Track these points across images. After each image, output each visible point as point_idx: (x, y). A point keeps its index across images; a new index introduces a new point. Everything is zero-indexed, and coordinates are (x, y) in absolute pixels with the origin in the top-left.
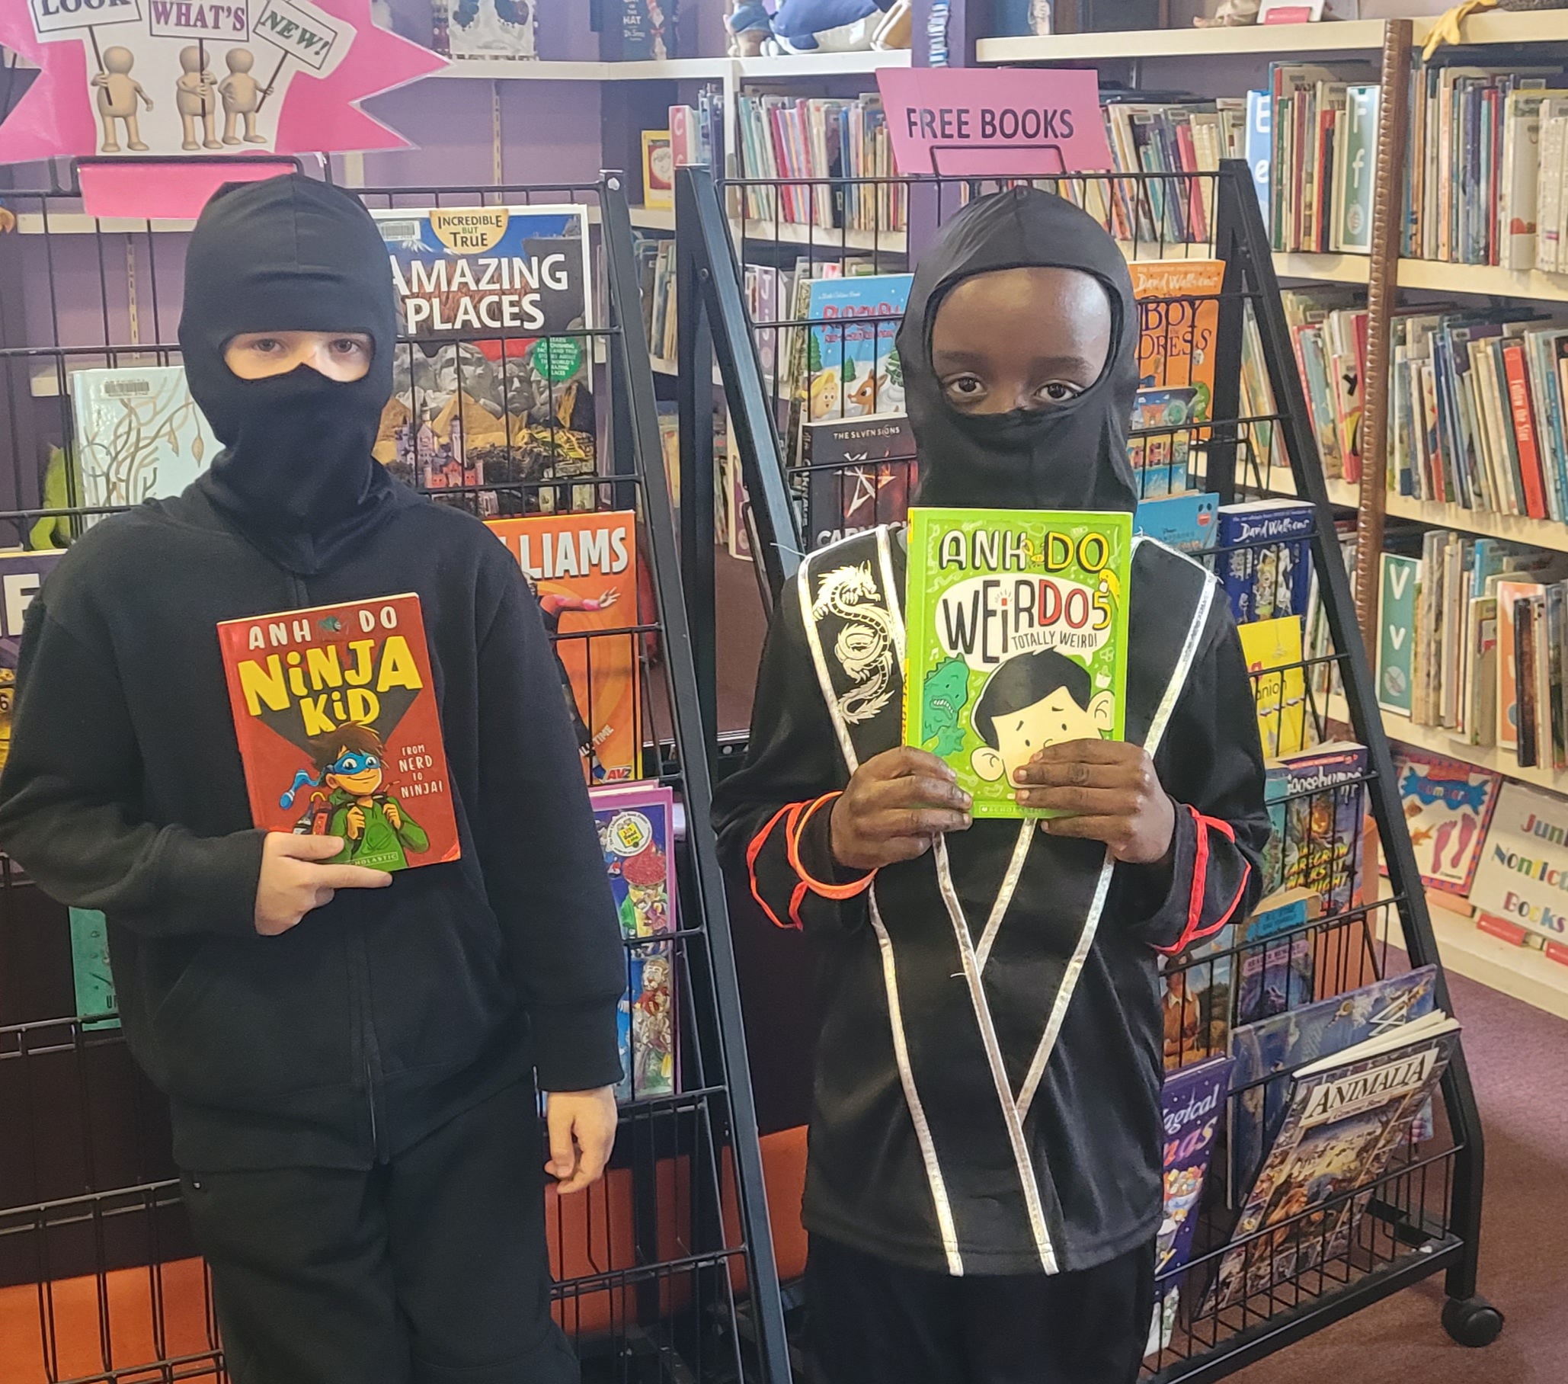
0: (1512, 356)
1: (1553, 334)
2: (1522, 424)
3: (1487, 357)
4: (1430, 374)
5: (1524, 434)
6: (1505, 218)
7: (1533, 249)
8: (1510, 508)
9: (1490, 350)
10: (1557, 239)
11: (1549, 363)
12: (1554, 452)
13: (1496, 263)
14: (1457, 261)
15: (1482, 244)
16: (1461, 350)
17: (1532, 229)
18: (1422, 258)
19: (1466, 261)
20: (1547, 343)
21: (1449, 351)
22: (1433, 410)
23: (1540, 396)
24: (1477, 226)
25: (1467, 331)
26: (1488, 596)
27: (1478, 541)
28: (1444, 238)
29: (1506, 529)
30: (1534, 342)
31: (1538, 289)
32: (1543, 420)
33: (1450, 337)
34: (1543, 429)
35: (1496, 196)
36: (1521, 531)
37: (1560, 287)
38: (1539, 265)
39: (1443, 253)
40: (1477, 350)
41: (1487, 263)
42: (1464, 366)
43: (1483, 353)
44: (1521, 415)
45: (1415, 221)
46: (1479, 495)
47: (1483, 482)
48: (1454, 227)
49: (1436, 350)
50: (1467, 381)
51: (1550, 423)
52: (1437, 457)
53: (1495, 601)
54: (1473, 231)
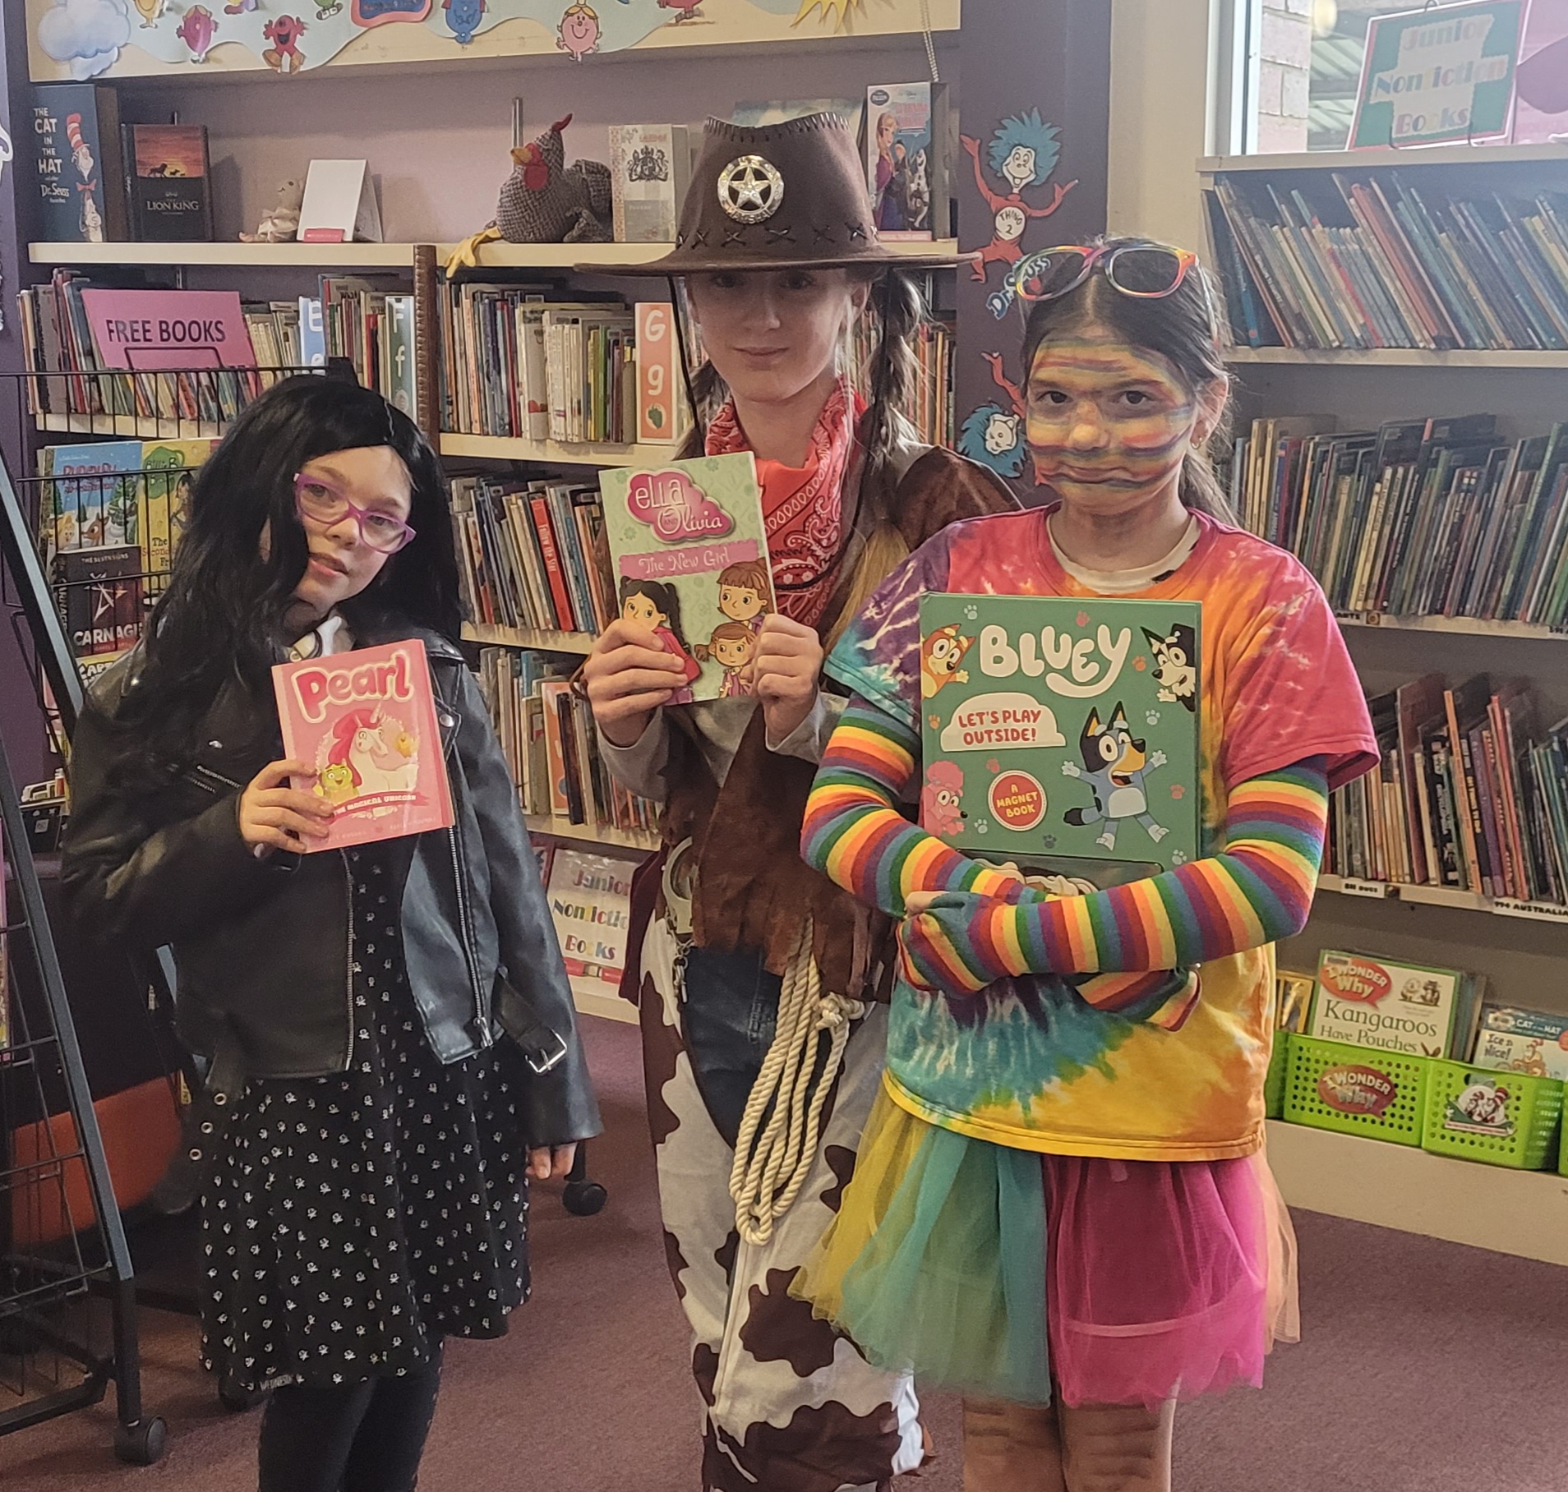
0: (538, 505)
1: (568, 489)
2: (550, 559)
3: (518, 508)
4: (474, 523)
5: (552, 567)
6: (524, 400)
7: (547, 423)
8: (546, 625)
9: (520, 502)
10: (565, 416)
11: (567, 512)
12: (577, 578)
13: (519, 435)
14: (488, 434)
15: (507, 420)
16: (498, 503)
17: (544, 409)
18: (459, 432)
19: (495, 434)
20: (563, 495)
21: (488, 505)
22: (479, 551)
23: (562, 536)
24: (501, 407)
25: (500, 488)
26: (535, 695)
27: (523, 653)
28: (476, 416)
29: (545, 642)
30: (553, 493)
31: (552, 454)
32: (566, 554)
33: (489, 492)
34: (567, 562)
35: (515, 383)
36: (556, 643)
37: (569, 453)
38: (552, 436)
39: (476, 428)
40: (509, 502)
41: (512, 435)
42: (501, 516)
43: (515, 504)
44: (549, 552)
45: (451, 403)
46: (522, 616)
47: (524, 606)
48: (482, 409)
49: (478, 504)
50: (505, 527)
51: (571, 557)
52: (485, 589)
53: (541, 699)
54: (498, 410)
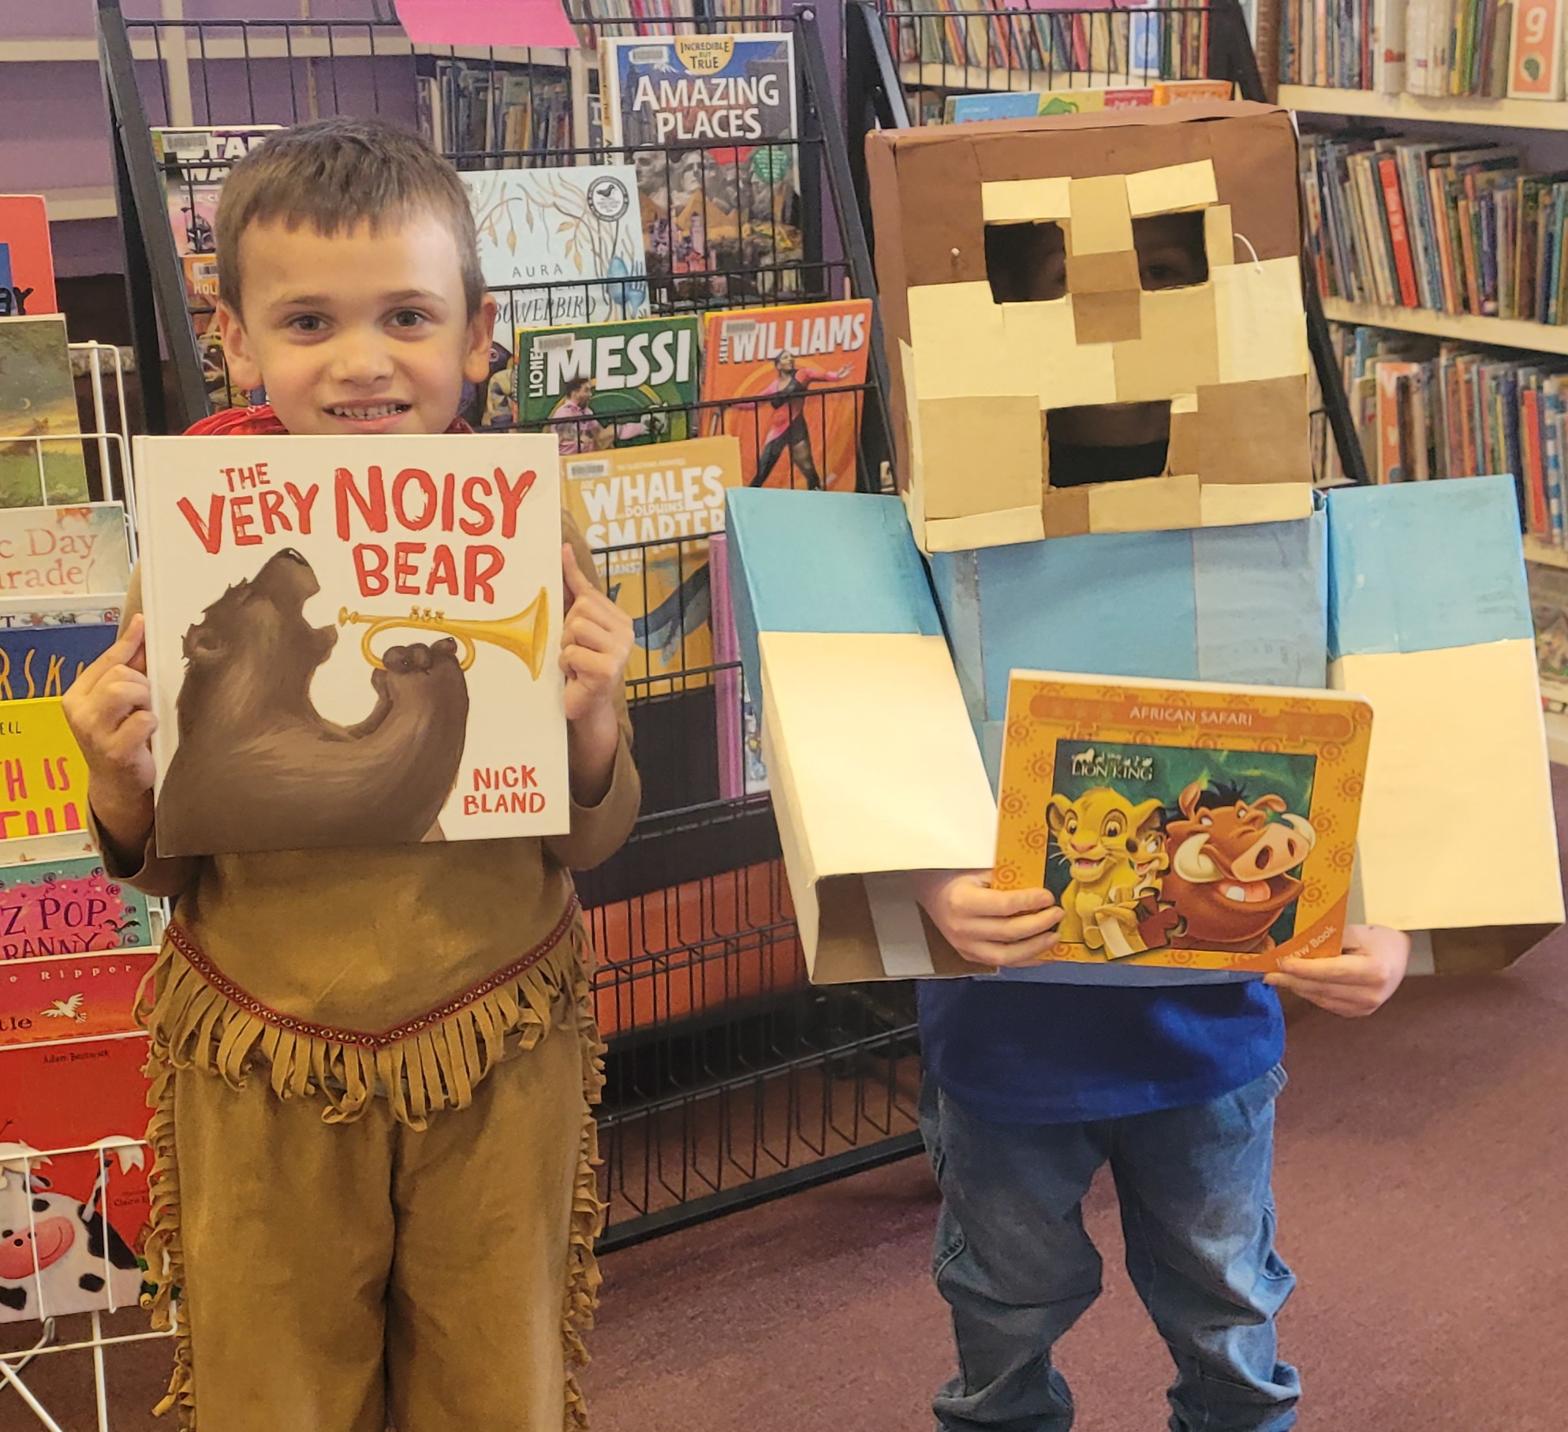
0: (1386, 166)
1: (1422, 149)
2: (1396, 226)
3: (1365, 170)
4: (1312, 185)
5: (1398, 235)
6: (1379, 48)
7: (1403, 75)
8: (1388, 298)
9: (1367, 164)
10: (1426, 66)
11: (1420, 174)
12: (1426, 249)
13: (1370, 87)
14: (1332, 86)
15: (1356, 70)
16: (1342, 164)
17: (1401, 58)
18: (1299, 83)
19: (1342, 86)
20: (1417, 157)
21: (1331, 166)
22: (1316, 217)
23: (1413, 201)
24: (1351, 55)
25: (1345, 147)
26: (1368, 376)
27: (1359, 329)
28: (1321, 65)
29: (1384, 318)
30: (1406, 155)
31: (1407, 110)
32: (1416, 222)
33: (1333, 152)
34: (1417, 231)
35: (1369, 29)
36: (1395, 320)
37: (1426, 108)
38: (1410, 89)
39: (1321, 79)
40: (1355, 163)
41: (1361, 88)
42: (1345, 177)
43: (1361, 165)
44: (1396, 219)
45: (1292, 51)
46: (1361, 289)
47: (1364, 278)
48: (1330, 57)
49: (1319, 164)
50: (1348, 190)
51: (1422, 225)
52: (1321, 259)
53: (1374, 380)
54: (1347, 60)
